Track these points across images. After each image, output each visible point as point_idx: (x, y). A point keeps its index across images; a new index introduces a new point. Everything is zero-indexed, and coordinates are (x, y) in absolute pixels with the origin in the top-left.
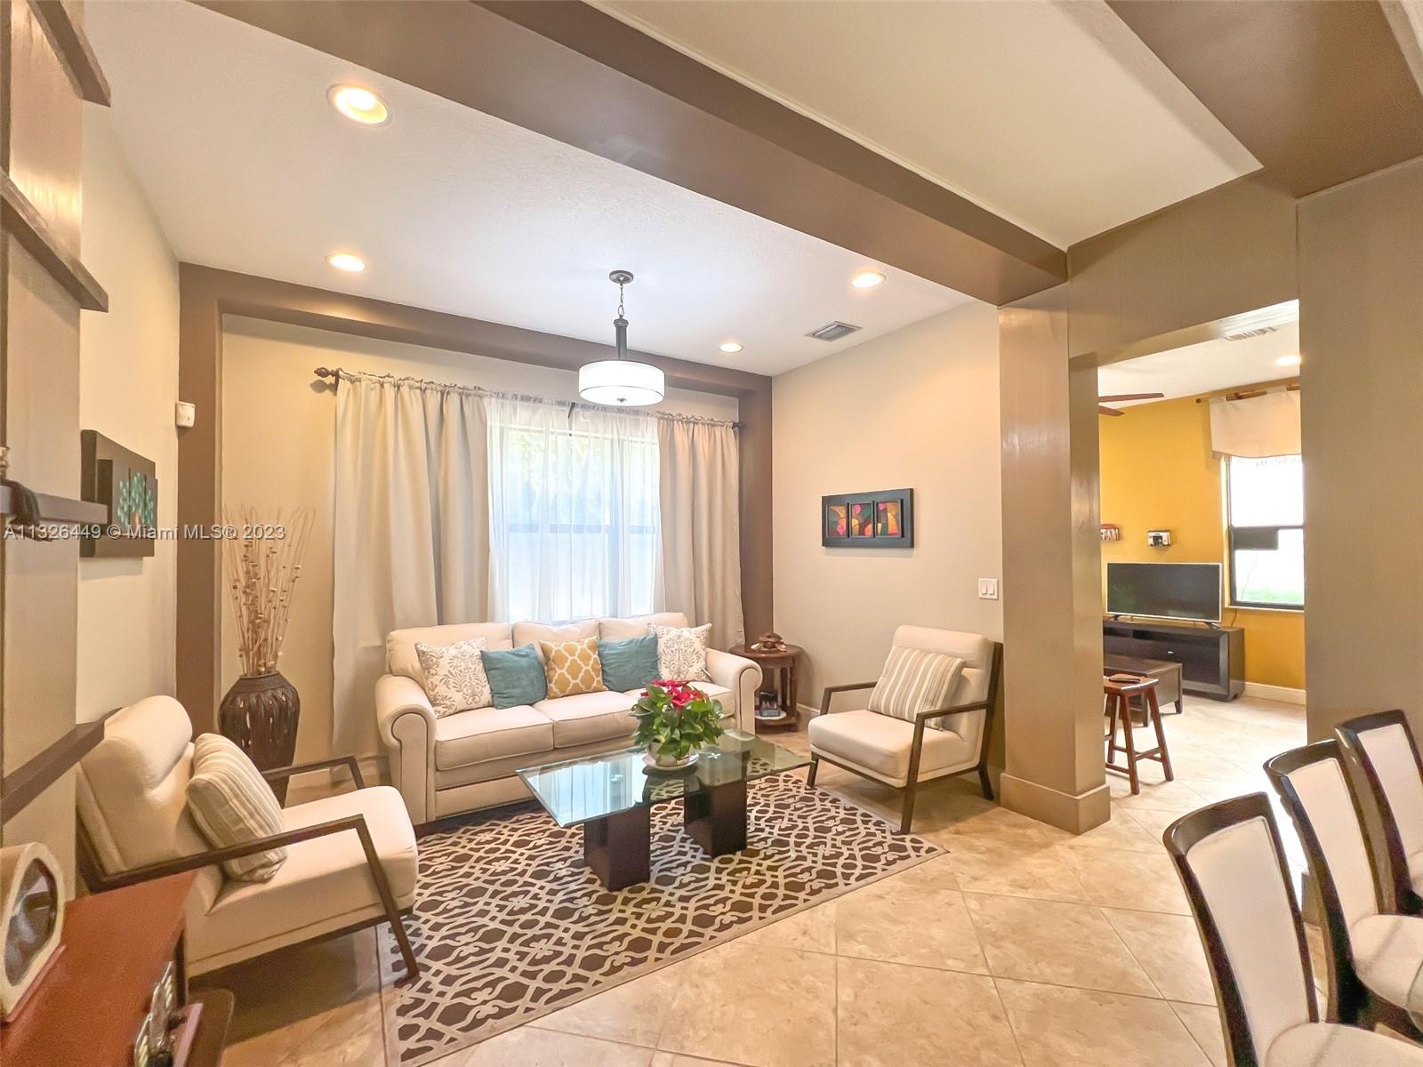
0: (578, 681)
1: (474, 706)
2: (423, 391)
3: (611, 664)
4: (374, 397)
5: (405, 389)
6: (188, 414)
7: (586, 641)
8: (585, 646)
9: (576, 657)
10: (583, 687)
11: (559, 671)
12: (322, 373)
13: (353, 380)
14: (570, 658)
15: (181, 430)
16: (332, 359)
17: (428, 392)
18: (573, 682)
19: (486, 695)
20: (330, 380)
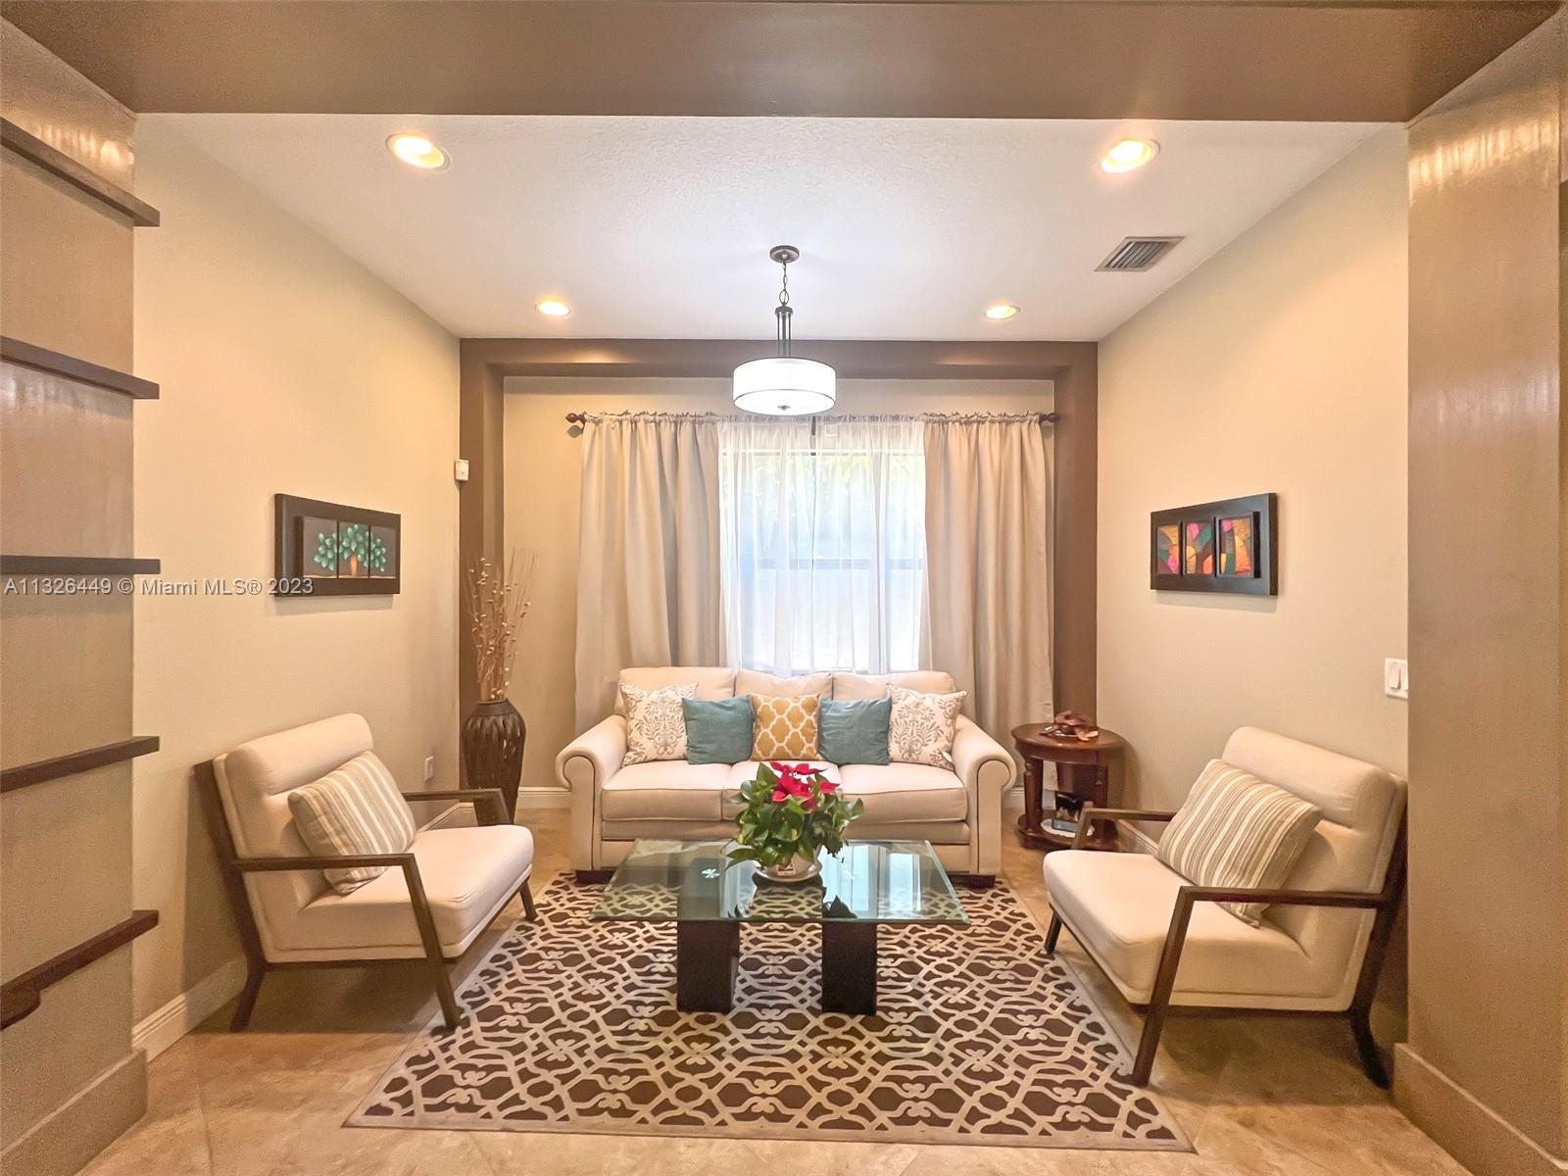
0: (784, 744)
1: (665, 756)
2: (658, 424)
3: (830, 729)
4: (614, 434)
5: (641, 425)
6: (464, 468)
7: (803, 699)
8: (799, 704)
9: (784, 716)
10: (790, 753)
11: (763, 730)
12: (572, 418)
13: (597, 422)
14: (778, 717)
15: (461, 483)
16: (579, 403)
17: (662, 424)
18: (777, 745)
19: (681, 745)
20: (578, 423)
